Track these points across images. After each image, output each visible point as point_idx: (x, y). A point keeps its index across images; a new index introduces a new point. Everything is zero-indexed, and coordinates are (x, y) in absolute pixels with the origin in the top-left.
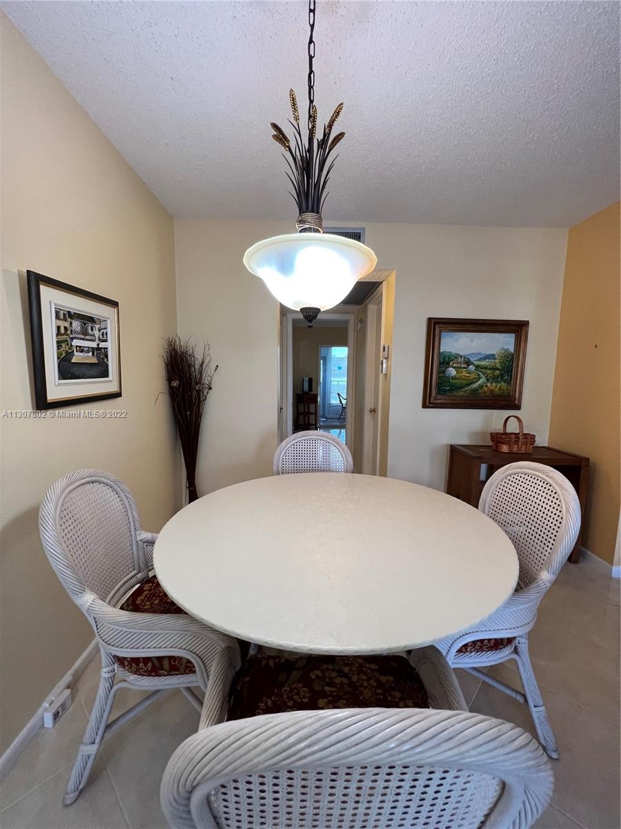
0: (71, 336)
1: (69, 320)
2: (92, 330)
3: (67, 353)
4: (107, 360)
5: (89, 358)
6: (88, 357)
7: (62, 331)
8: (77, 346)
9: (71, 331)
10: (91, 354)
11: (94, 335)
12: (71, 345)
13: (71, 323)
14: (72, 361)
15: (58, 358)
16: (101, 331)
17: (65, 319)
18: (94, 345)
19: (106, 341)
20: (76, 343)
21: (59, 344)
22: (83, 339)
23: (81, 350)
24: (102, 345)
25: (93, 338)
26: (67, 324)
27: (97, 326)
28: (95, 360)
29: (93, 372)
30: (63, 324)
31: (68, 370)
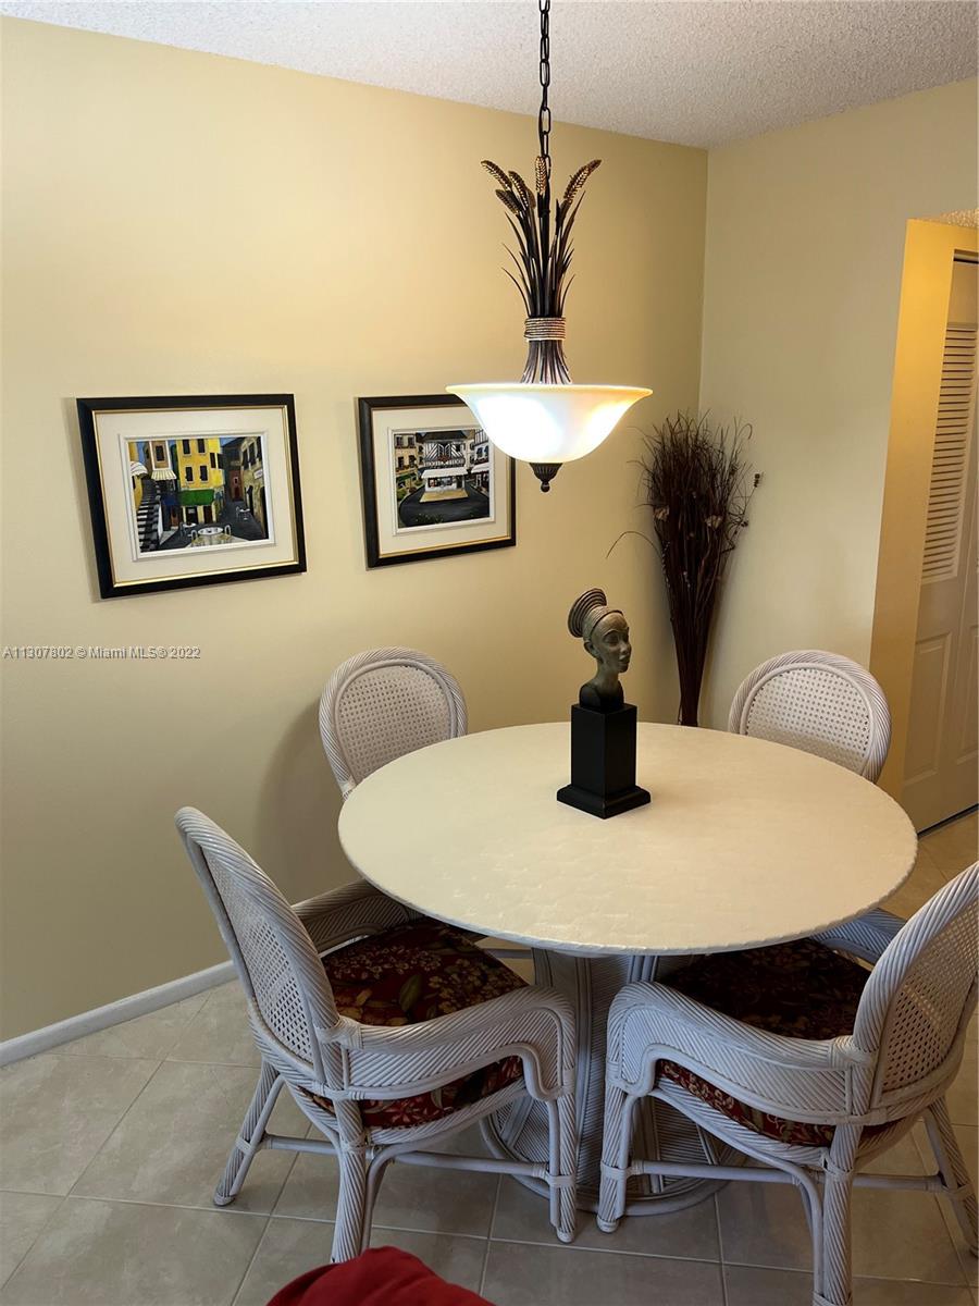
0: (420, 467)
1: (417, 445)
2: (458, 449)
3: (413, 491)
4: (488, 490)
5: (453, 492)
6: (452, 490)
7: (406, 462)
8: (429, 479)
9: (421, 459)
10: (454, 485)
11: (462, 457)
12: (421, 479)
13: (421, 449)
14: (421, 501)
15: (399, 500)
16: (477, 448)
17: (411, 445)
18: (462, 471)
19: (487, 461)
20: (427, 474)
21: (400, 481)
22: (442, 467)
23: (438, 482)
24: (477, 469)
25: (461, 461)
26: (414, 452)
27: (468, 442)
28: (462, 494)
29: (458, 511)
30: (406, 453)
31: (412, 512)
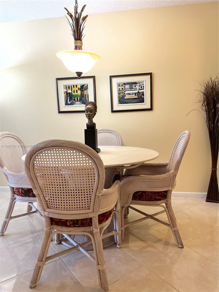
0: (125, 90)
1: (124, 86)
2: (135, 86)
3: (122, 96)
4: (144, 96)
5: (134, 96)
6: (133, 96)
7: (121, 89)
8: (127, 93)
9: (125, 89)
10: (134, 95)
11: (136, 88)
12: (125, 93)
13: (125, 86)
14: (125, 98)
15: (119, 98)
16: (140, 86)
17: (122, 86)
18: (136, 92)
19: (144, 89)
20: (126, 92)
21: (119, 94)
22: (130, 91)
23: (129, 94)
24: (140, 91)
25: (136, 89)
26: (123, 87)
27: (138, 85)
28: (136, 97)
29: (135, 101)
30: (121, 88)
31: (122, 101)
